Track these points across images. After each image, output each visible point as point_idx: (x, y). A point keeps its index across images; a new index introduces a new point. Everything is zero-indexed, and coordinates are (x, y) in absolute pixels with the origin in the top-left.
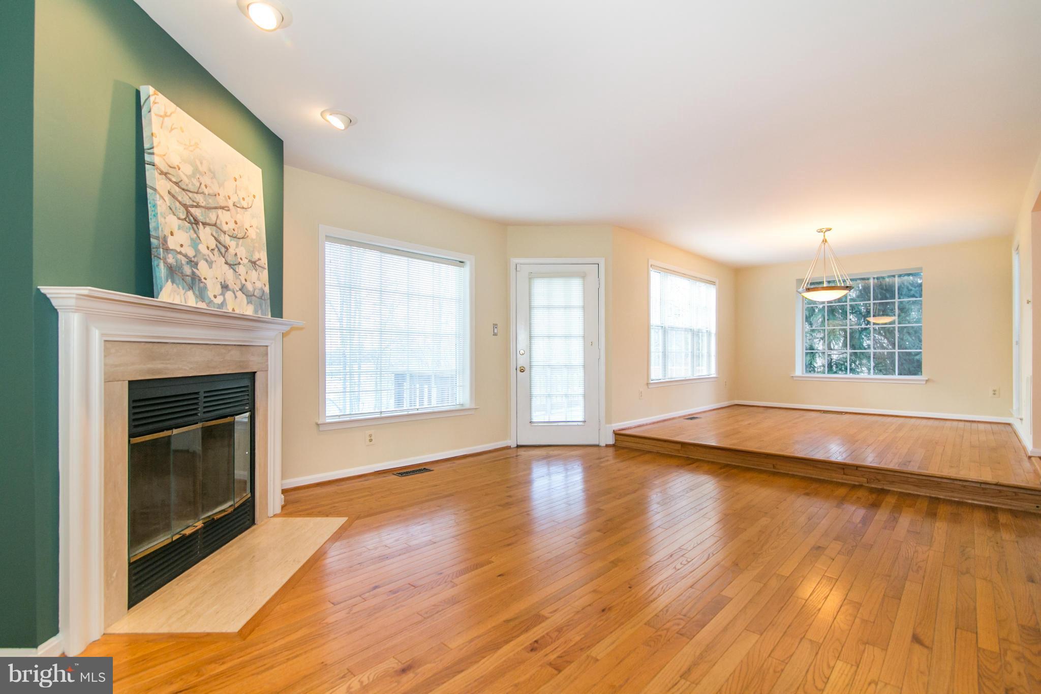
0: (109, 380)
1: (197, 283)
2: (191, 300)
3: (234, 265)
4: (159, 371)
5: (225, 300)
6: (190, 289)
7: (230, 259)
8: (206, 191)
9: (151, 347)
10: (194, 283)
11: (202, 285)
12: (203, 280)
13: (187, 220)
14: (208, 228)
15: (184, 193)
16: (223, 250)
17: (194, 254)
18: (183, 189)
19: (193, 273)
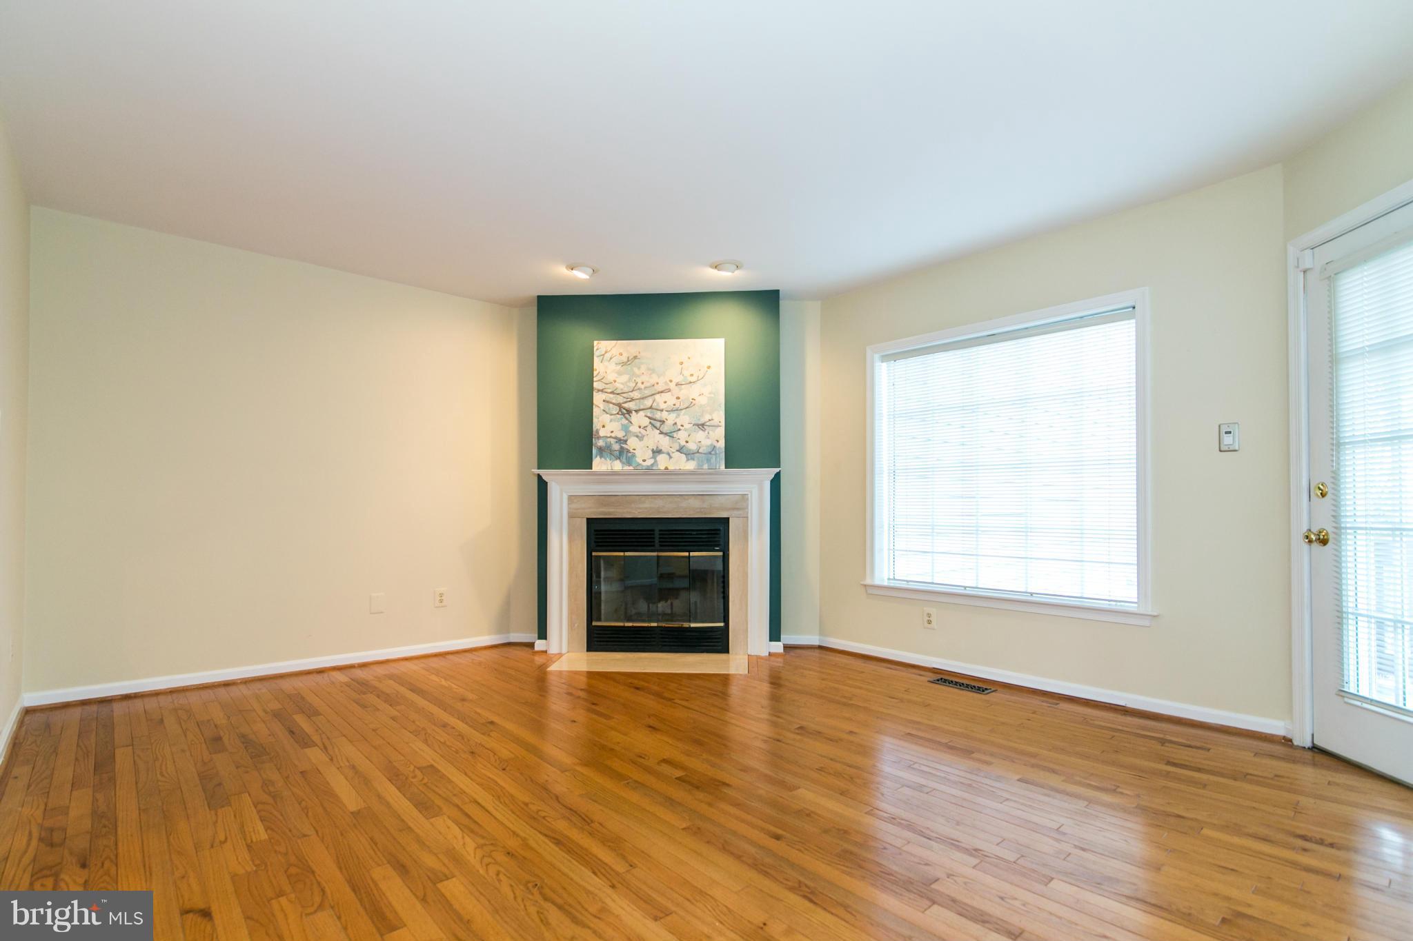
0: (571, 516)
1: (625, 453)
2: (618, 466)
3: (671, 433)
4: (610, 513)
5: (656, 461)
6: (617, 459)
7: (665, 428)
8: (642, 387)
9: (604, 499)
10: (623, 454)
11: (630, 454)
12: (632, 451)
13: (620, 413)
14: (641, 413)
15: (618, 396)
16: (658, 424)
17: (624, 434)
18: (618, 394)
19: (622, 448)
